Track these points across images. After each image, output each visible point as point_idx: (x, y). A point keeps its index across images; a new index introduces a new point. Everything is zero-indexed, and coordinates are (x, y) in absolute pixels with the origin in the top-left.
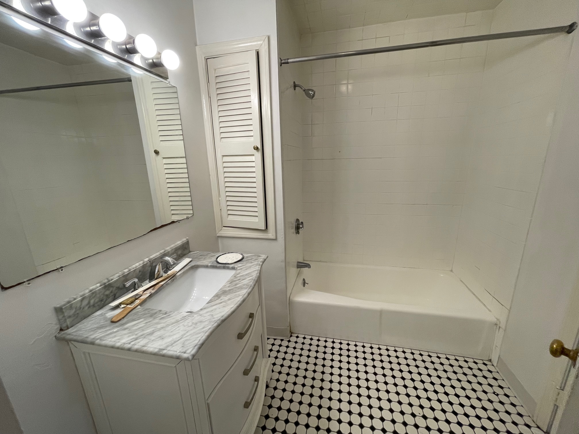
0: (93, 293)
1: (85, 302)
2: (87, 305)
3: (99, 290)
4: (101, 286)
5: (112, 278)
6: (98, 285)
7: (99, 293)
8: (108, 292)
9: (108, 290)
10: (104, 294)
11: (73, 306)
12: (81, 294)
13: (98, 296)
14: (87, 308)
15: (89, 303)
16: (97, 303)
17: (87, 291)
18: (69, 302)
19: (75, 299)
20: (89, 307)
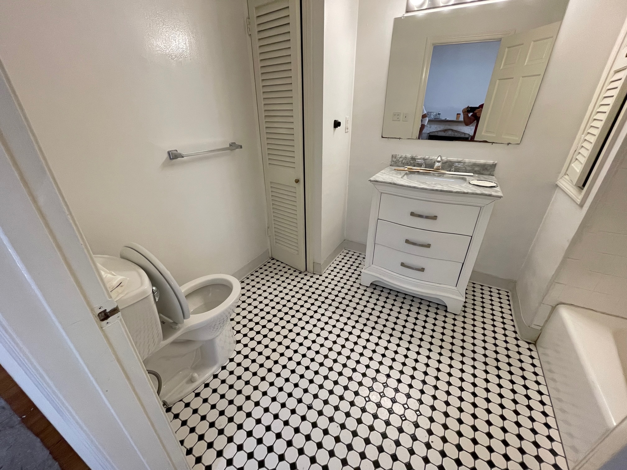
0: (406, 157)
1: (401, 160)
2: (401, 161)
3: (409, 158)
4: (411, 156)
5: (418, 156)
6: (410, 155)
7: (408, 159)
8: (412, 162)
9: (413, 160)
10: (410, 161)
11: (397, 157)
12: (402, 155)
13: (407, 160)
14: (401, 162)
15: (402, 161)
16: (405, 163)
17: (404, 155)
18: (396, 155)
19: (399, 155)
20: (401, 163)
